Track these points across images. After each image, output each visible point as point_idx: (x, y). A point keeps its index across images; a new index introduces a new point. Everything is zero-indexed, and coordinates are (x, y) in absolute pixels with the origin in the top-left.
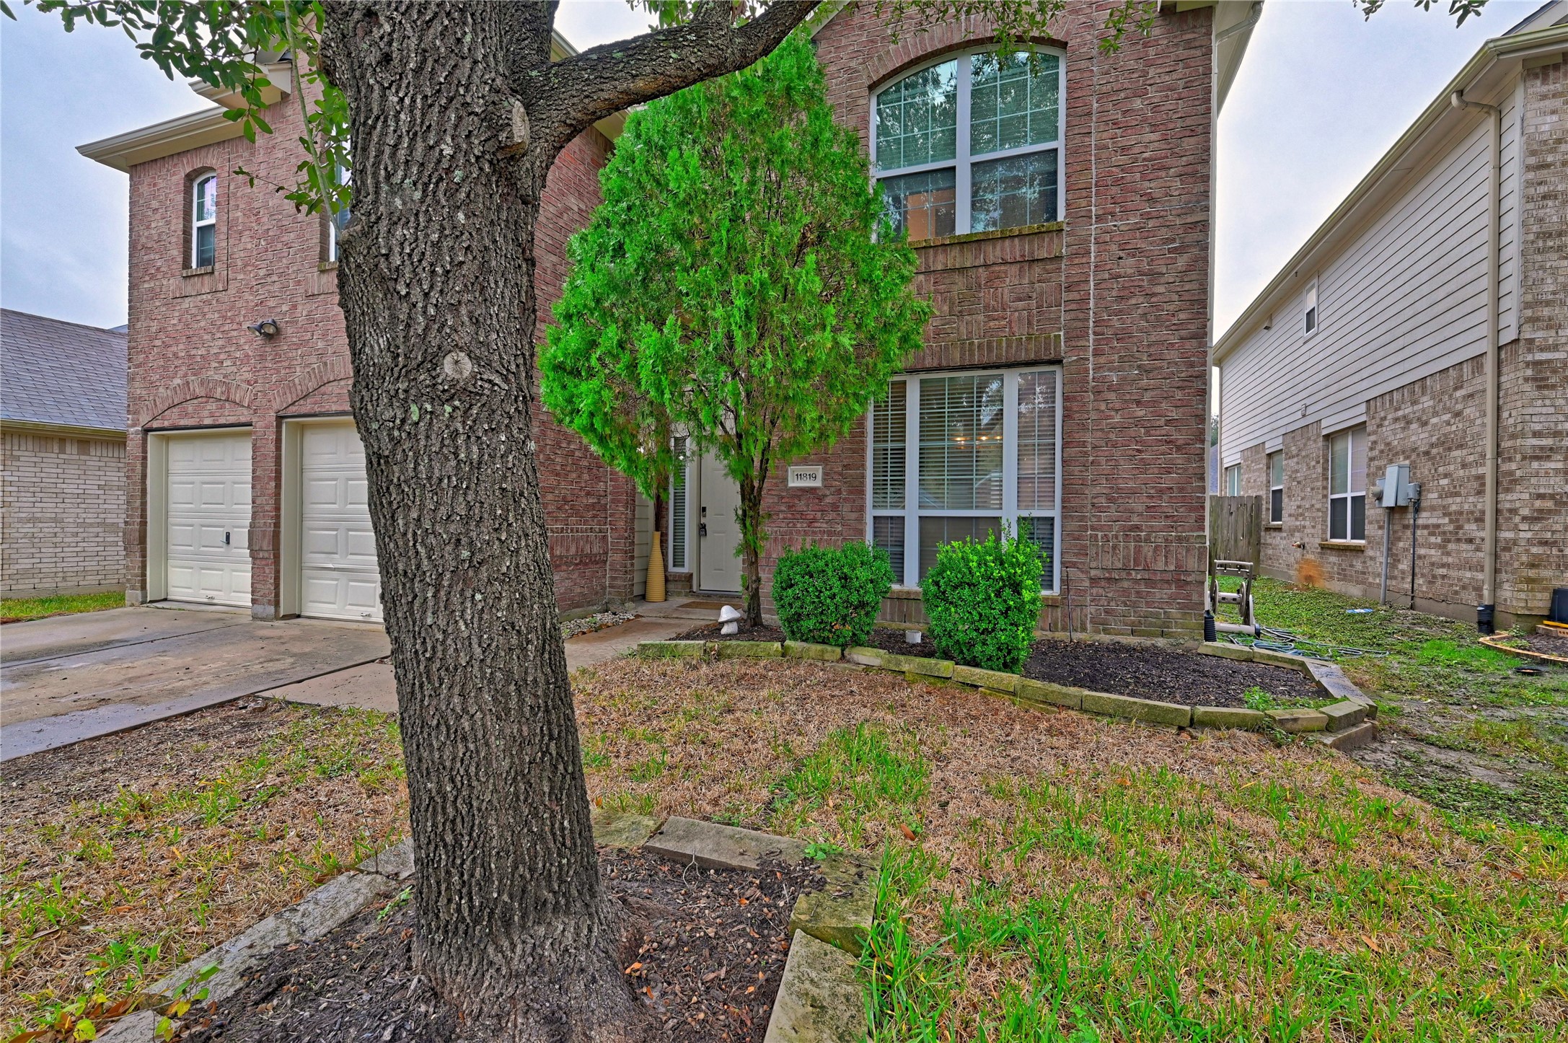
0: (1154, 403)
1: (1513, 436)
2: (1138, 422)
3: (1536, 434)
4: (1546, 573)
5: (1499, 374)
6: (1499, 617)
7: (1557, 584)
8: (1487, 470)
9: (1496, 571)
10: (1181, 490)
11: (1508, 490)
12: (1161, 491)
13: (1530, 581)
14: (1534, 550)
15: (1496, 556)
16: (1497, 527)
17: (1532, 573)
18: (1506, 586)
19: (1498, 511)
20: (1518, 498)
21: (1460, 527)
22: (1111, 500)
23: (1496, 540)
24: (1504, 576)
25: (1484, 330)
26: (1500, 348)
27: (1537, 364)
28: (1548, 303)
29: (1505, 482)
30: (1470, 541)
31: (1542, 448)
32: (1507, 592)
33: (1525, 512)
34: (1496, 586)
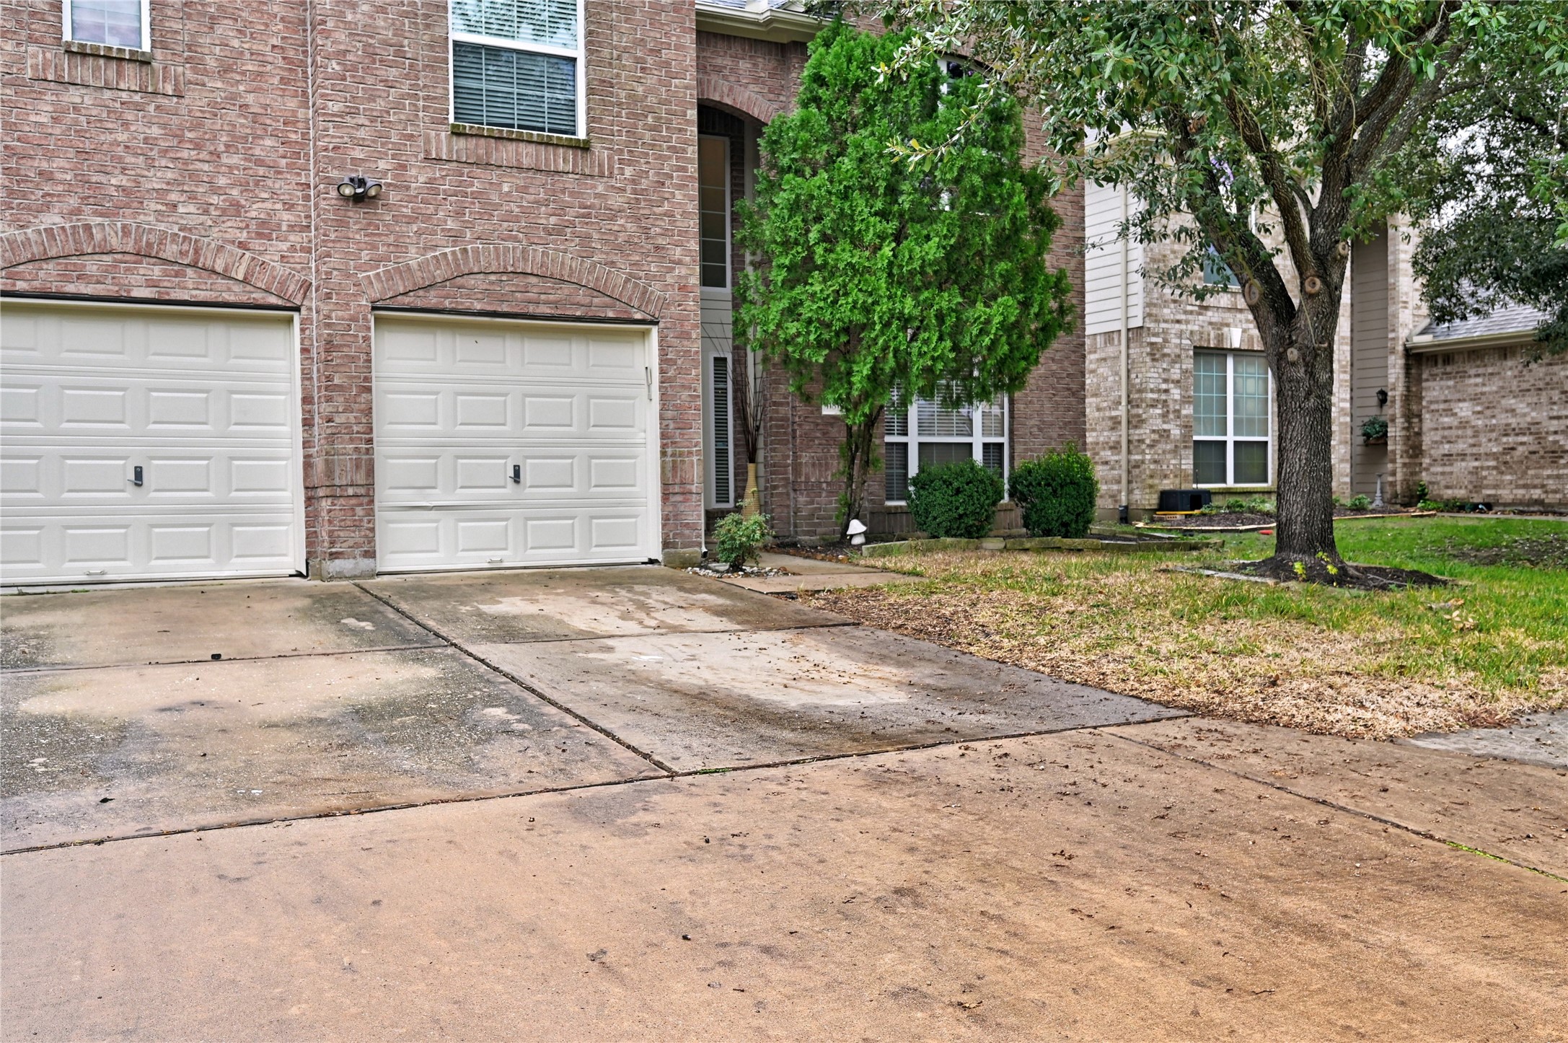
0: (1060, 361)
1: (1140, 391)
2: (1053, 374)
3: (1152, 391)
4: (1156, 481)
5: (1128, 347)
6: (1131, 513)
7: (1161, 488)
8: (1121, 412)
9: (1129, 482)
10: (1076, 423)
11: (1136, 427)
12: (1066, 424)
13: (1151, 486)
14: (1152, 467)
15: (1129, 472)
16: (1129, 452)
17: (1150, 481)
18: (1137, 492)
19: (1129, 442)
20: (1144, 432)
21: (1097, 454)
22: (1040, 429)
23: (1129, 461)
24: (1134, 485)
25: (1119, 314)
26: (1129, 330)
27: (1152, 344)
28: (1155, 305)
29: (1134, 421)
30: (1106, 463)
31: (1154, 400)
32: (1137, 495)
33: (1148, 442)
34: (1130, 492)
